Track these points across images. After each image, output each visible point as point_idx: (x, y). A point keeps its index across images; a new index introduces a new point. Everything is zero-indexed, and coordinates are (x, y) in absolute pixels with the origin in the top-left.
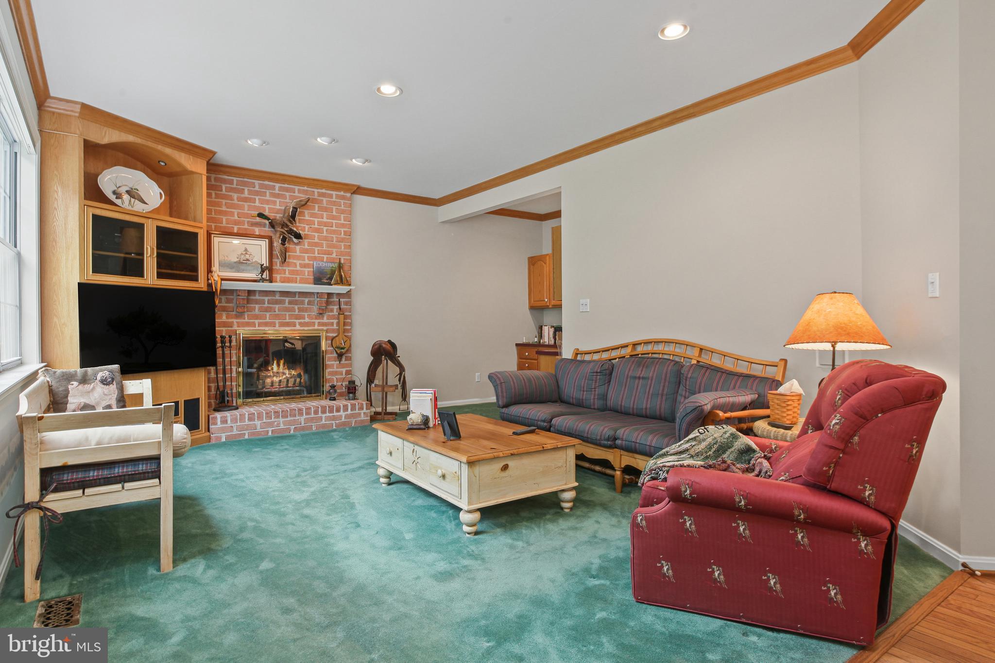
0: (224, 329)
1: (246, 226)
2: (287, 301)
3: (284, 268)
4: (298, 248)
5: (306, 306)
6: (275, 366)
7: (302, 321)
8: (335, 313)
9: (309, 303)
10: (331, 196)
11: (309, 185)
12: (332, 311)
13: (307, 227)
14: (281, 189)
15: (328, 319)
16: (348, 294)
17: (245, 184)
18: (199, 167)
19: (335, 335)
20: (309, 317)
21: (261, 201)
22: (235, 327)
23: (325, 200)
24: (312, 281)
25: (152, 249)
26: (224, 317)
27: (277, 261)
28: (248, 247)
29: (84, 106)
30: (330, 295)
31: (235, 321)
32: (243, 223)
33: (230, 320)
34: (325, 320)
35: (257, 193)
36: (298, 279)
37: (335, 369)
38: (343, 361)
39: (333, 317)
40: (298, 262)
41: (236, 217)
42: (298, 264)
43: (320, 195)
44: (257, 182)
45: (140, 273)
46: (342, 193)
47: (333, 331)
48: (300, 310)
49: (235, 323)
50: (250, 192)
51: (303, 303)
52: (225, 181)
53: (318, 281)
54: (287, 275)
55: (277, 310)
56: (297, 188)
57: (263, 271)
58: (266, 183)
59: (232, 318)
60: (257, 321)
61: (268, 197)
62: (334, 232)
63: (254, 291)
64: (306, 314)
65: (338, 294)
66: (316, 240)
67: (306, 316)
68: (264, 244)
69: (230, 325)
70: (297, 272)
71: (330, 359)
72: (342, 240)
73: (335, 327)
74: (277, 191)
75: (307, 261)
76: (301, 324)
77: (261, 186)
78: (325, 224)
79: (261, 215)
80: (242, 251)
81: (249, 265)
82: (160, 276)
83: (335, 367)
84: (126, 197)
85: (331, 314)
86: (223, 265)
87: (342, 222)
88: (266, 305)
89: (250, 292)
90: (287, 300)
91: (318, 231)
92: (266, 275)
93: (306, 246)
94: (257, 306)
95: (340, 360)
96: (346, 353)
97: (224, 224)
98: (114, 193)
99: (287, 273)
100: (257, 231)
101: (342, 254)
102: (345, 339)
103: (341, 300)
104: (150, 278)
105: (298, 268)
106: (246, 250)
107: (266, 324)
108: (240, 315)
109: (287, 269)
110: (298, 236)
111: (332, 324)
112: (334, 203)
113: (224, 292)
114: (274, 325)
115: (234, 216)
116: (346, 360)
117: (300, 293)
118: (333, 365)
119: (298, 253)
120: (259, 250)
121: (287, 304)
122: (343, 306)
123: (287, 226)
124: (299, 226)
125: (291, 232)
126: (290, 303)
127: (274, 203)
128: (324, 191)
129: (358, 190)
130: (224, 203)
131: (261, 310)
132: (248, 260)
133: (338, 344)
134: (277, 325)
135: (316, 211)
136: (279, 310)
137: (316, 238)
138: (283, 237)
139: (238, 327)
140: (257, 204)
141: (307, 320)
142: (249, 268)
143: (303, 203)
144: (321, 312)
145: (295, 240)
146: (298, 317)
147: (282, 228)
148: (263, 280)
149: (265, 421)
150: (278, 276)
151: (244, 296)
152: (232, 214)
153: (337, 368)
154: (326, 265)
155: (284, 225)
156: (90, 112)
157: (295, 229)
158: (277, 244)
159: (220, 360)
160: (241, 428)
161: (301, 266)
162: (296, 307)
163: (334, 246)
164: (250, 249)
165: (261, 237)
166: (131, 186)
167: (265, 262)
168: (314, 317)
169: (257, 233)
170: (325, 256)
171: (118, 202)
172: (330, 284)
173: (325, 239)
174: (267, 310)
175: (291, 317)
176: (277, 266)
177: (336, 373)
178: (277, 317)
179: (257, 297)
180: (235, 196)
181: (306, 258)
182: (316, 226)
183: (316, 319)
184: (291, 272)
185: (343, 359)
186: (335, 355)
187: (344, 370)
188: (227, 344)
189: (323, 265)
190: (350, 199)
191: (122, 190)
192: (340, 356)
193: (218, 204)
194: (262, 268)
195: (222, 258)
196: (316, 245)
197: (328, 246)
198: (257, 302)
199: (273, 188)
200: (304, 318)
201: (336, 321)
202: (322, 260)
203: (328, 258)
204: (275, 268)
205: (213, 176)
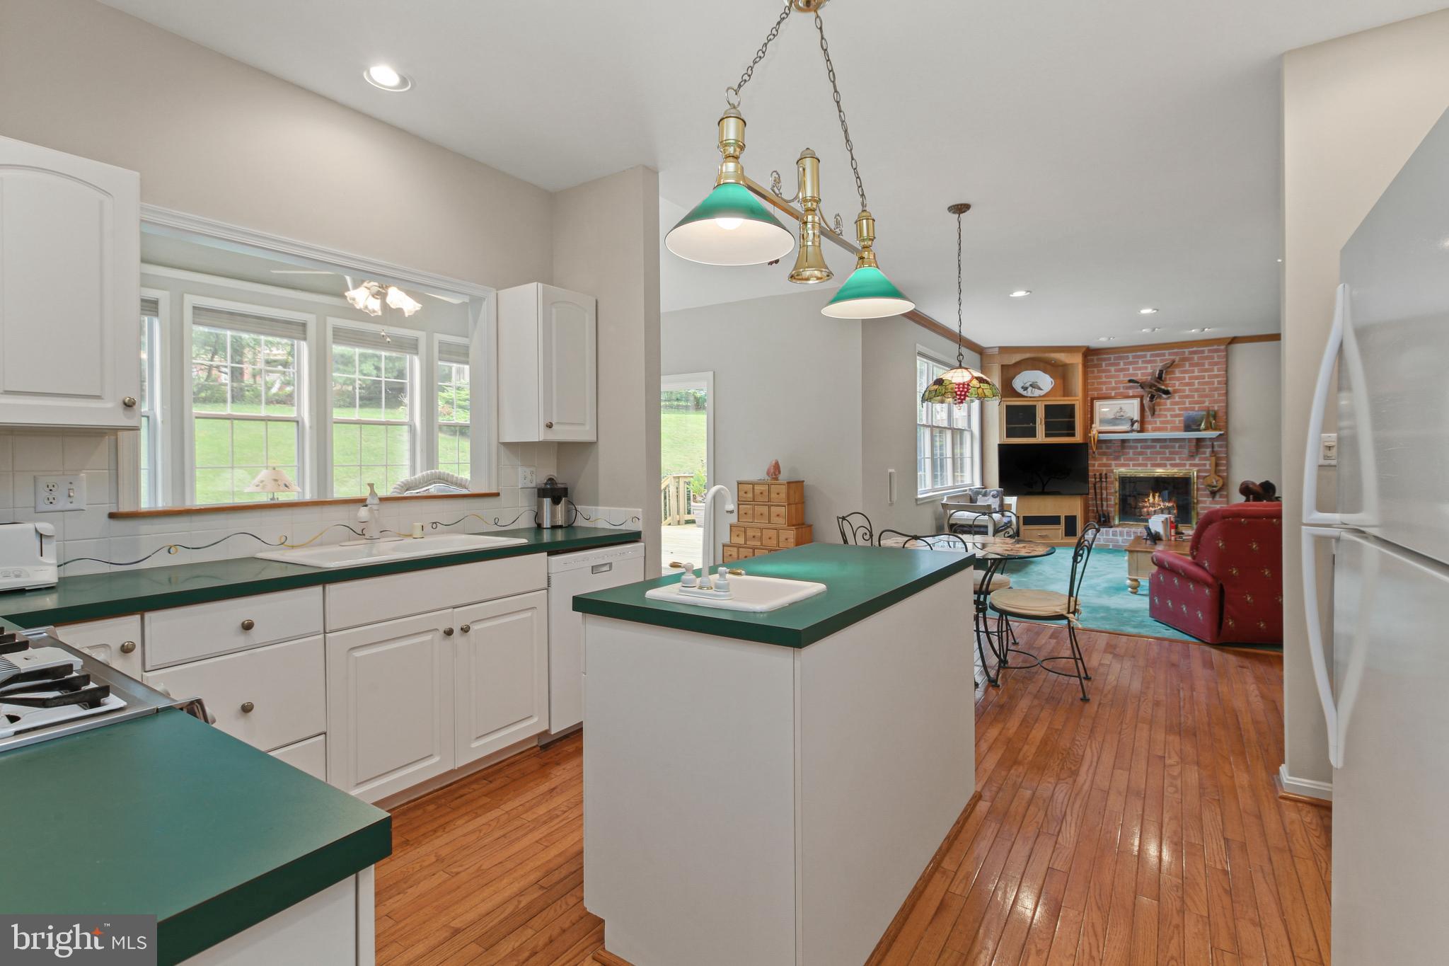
0: (1105, 468)
1: (1122, 390)
2: (1158, 447)
4: (1168, 401)
5: (1177, 450)
6: (1151, 498)
7: (1173, 462)
8: (1208, 455)
9: (1180, 447)
10: (1203, 352)
11: (1179, 348)
12: (1204, 453)
13: (1177, 383)
14: (1152, 356)
15: (1199, 461)
16: (1224, 438)
17: (1120, 358)
18: (1077, 360)
19: (1207, 474)
20: (1180, 458)
21: (1135, 369)
22: (1113, 467)
23: (1196, 357)
24: (1183, 428)
25: (1041, 420)
26: (1105, 461)
27: (1148, 413)
28: (1123, 406)
29: (1000, 348)
30: (1199, 440)
31: (1113, 462)
32: (1119, 388)
33: (1110, 462)
34: (1197, 461)
35: (1131, 363)
36: (1169, 428)
37: (1207, 505)
38: (1217, 498)
39: (1206, 459)
40: (1168, 414)
41: (1114, 385)
42: (1168, 415)
43: (1192, 353)
44: (1130, 355)
45: (1034, 435)
46: (1215, 347)
47: (1206, 471)
48: (1171, 453)
49: (1113, 464)
50: (1125, 364)
51: (1174, 447)
52: (1105, 360)
53: (1188, 428)
54: (1158, 425)
55: (1149, 454)
56: (1167, 352)
57: (1132, 425)
58: (1138, 353)
60: (1131, 463)
61: (1140, 365)
62: (1206, 383)
63: (1129, 440)
64: (1177, 456)
65: (1211, 439)
66: (1187, 393)
67: (1177, 458)
68: (1136, 402)
69: (1110, 465)
70: (1167, 422)
71: (1203, 496)
72: (1216, 389)
73: (1208, 467)
74: (1148, 358)
75: (1177, 412)
76: (1172, 465)
77: (1134, 357)
78: (1197, 378)
79: (1130, 381)
80: (1117, 409)
81: (1123, 420)
82: (1047, 435)
83: (1207, 503)
84: (1030, 389)
85: (1203, 456)
86: (1102, 422)
87: (1216, 373)
88: (1139, 450)
89: (1123, 441)
90: (1158, 445)
91: (1188, 384)
92: (1136, 426)
93: (1177, 400)
94: (1131, 451)
95: (1214, 497)
96: (1221, 489)
97: (1104, 391)
98: (1022, 388)
99: (1158, 423)
100: (1131, 393)
101: (1215, 402)
102: (1217, 478)
103: (1215, 443)
104: (1041, 437)
105: (1169, 418)
106: (1121, 409)
107: (1139, 465)
108: (1117, 458)
109: (1158, 420)
110: (1167, 392)
111: (1205, 465)
112: (1207, 358)
113: (1100, 441)
114: (1146, 465)
115: (1112, 384)
116: (1220, 497)
117: (1170, 439)
118: (1205, 502)
119: (1169, 406)
120: (1132, 408)
121: (1158, 449)
122: (1217, 449)
123: (1155, 386)
125: (1159, 390)
126: (1161, 447)
127: (1146, 368)
128: (1195, 349)
129: (1234, 340)
131: (1134, 453)
132: (1122, 416)
133: (1209, 482)
134: (1149, 466)
135: (1187, 368)
136: (1151, 454)
137: (1187, 391)
138: (1152, 395)
139: (1116, 467)
140: (1131, 371)
141: (1178, 461)
142: (1123, 422)
144: (1191, 454)
145: (1164, 396)
146: (1168, 459)
147: (1150, 388)
148: (1132, 431)
149: (1125, 538)
150: (1149, 427)
151: (1118, 444)
152: (1110, 382)
153: (1211, 503)
154: (1197, 411)
155: (1151, 386)
156: (1004, 350)
158: (1146, 401)
159: (1092, 491)
160: (1108, 540)
161: (1172, 416)
162: (1167, 451)
163: (1206, 396)
164: (1125, 408)
165: (1134, 397)
166: (1033, 380)
167: (1136, 417)
168: (1185, 458)
169: (1131, 394)
170: (1196, 406)
171: (1024, 393)
172: (1199, 430)
173: (1197, 390)
174: (1140, 454)
175: (1162, 459)
178: (1148, 459)
179: (1131, 444)
180: (1113, 369)
181: (1177, 409)
182: (1187, 380)
183: (1187, 460)
184: (1162, 422)
185: (1218, 496)
186: (1209, 493)
188: (1104, 480)
189: (1191, 413)
190: (1227, 350)
191: (1028, 385)
192: (1213, 494)
193: (1100, 377)
194: (1133, 423)
195: (1102, 417)
196: (1187, 397)
197: (1200, 396)
198: (1131, 448)
199: (1145, 356)
200: (1175, 460)
201: (1208, 462)
202: (1193, 409)
203: (1199, 407)
204: (1146, 420)
205: (1095, 358)
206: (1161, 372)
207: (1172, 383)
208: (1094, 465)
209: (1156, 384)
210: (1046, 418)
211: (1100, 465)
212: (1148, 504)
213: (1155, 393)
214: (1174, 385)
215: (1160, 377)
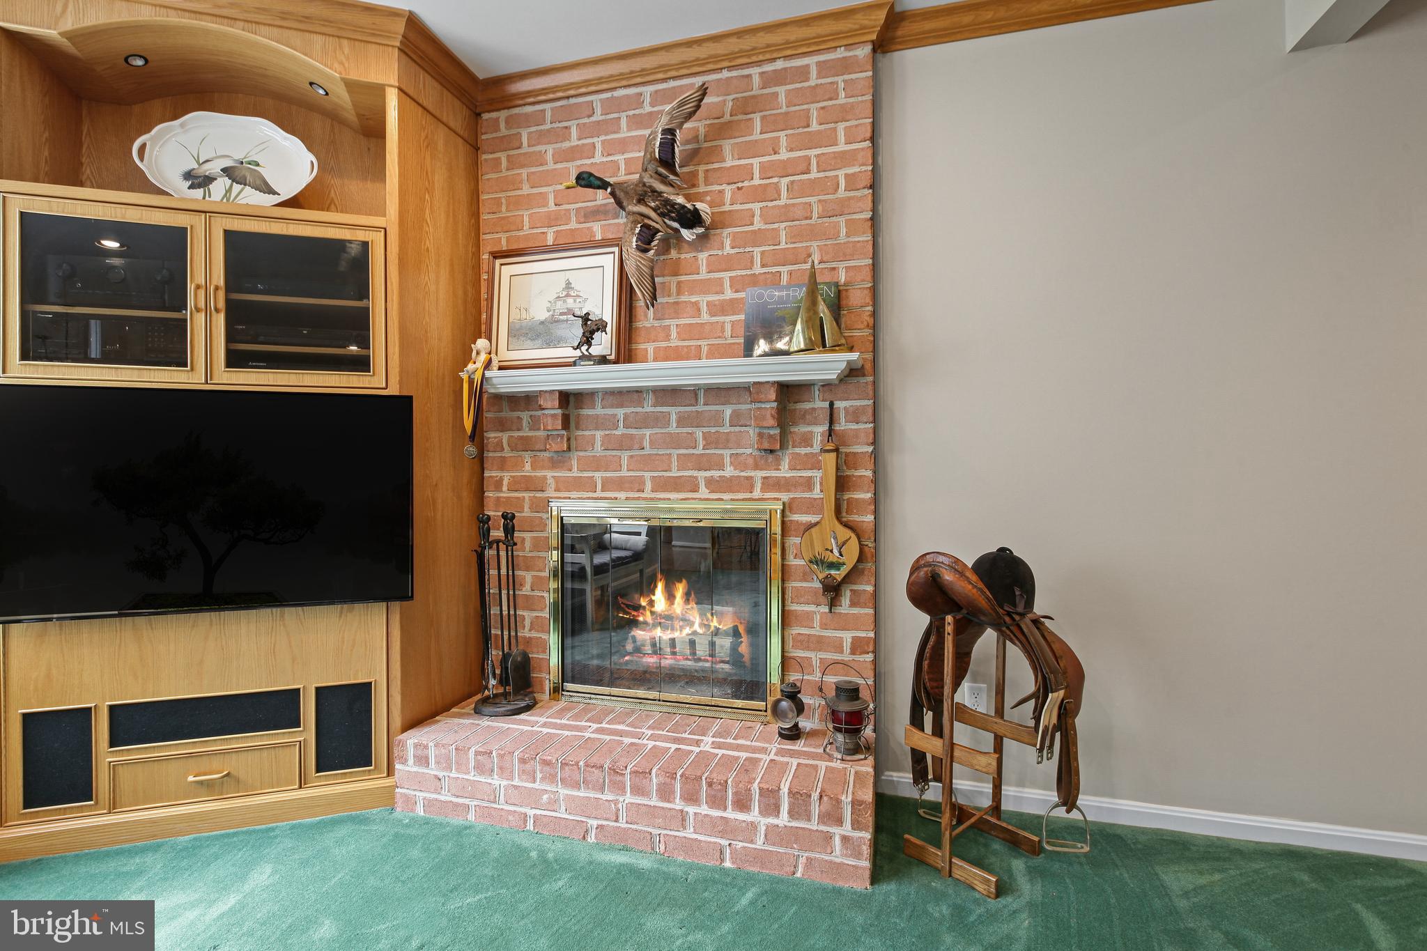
0: (527, 495)
1: (573, 225)
2: (674, 417)
3: (667, 322)
4: (703, 256)
5: (726, 429)
6: (660, 599)
7: (716, 474)
9: (736, 420)
10: (803, 74)
12: (807, 440)
13: (728, 190)
15: (792, 468)
16: (858, 380)
17: (572, 113)
18: (381, 68)
19: (813, 519)
20: (737, 461)
22: (550, 493)
24: (741, 350)
25: (212, 292)
26: (528, 467)
28: (572, 276)
30: (789, 390)
31: (549, 474)
33: (539, 474)
34: (785, 471)
35: (599, 128)
36: (703, 348)
37: (816, 631)
38: (845, 606)
39: (809, 462)
40: (703, 300)
42: (703, 305)
43: (772, 80)
46: (840, 54)
47: (812, 506)
48: (710, 442)
49: (550, 481)
50: (585, 132)
51: (717, 420)
52: (527, 121)
54: (673, 339)
55: (646, 444)
59: (543, 468)
60: (597, 476)
62: (813, 188)
63: (592, 394)
64: (727, 453)
65: (824, 385)
66: (758, 224)
67: (727, 460)
68: (609, 262)
70: (698, 330)
71: (800, 596)
72: (841, 208)
73: (815, 493)
75: (729, 294)
76: (713, 485)
78: (785, 169)
79: (587, 180)
80: (558, 288)
82: (235, 360)
83: (817, 623)
84: (221, 184)
85: (803, 451)
86: (518, 333)
87: (843, 149)
88: (620, 430)
89: (568, 398)
90: (674, 412)
91: (760, 194)
92: (603, 344)
93: (728, 250)
94: (597, 435)
95: (833, 604)
96: (855, 576)
97: (526, 230)
98: (188, 175)
99: (674, 334)
100: (598, 230)
101: (842, 253)
102: (844, 533)
103: (838, 404)
105: (705, 317)
106: (568, 286)
107: (620, 485)
108: (557, 460)
109: (673, 322)
110: (691, 219)
111: (808, 484)
112: (814, 94)
114: (638, 486)
115: (546, 205)
116: (853, 604)
117: (708, 390)
118: (809, 616)
119: (703, 275)
120: (595, 282)
121: (673, 428)
122: (842, 425)
123: (656, 194)
124: (707, 193)
125: (668, 209)
126: (682, 421)
128: (781, 63)
129: (893, 29)
130: (525, 176)
131: (607, 444)
133: (818, 548)
134: (648, 486)
135: (756, 136)
136: (652, 444)
137: (757, 219)
138: (645, 226)
139: (557, 490)
141: (729, 471)
142: (566, 331)
143: (689, 107)
144: (766, 445)
145: (687, 234)
146: (702, 463)
147: (641, 201)
149: (516, 782)
150: (647, 348)
151: (552, 410)
152: (542, 199)
153: (824, 626)
154: (778, 294)
155: (644, 194)
157: (680, 200)
161: (713, 308)
162: (699, 434)
163: (813, 234)
165: (602, 245)
166: (239, 156)
167: (605, 308)
168: (750, 461)
169: (599, 237)
170: (784, 270)
172: (788, 354)
173: (785, 214)
174: (624, 444)
175: (684, 462)
176: (646, 319)
177: (819, 644)
178: (646, 462)
179: (599, 411)
180: (549, 150)
181: (727, 284)
182: (757, 181)
183: (757, 467)
184: (689, 332)
185: (846, 600)
186: (817, 585)
187: (847, 637)
189: (769, 296)
190: (868, 65)
191: (214, 168)
192: (833, 591)
193: (515, 184)
194: (591, 328)
195: (515, 315)
196: (756, 238)
197: (795, 236)
198: (599, 424)
199: (638, 101)
200: (721, 467)
201: (817, 474)
202: (775, 280)
203: (790, 273)
204: (639, 324)
205: (503, 115)
207: (713, 192)
208: (498, 485)
209: (660, 187)
210: (229, 288)
211: (515, 485)
212: (648, 617)
213: (656, 222)
214: (716, 202)
215: (666, 161)
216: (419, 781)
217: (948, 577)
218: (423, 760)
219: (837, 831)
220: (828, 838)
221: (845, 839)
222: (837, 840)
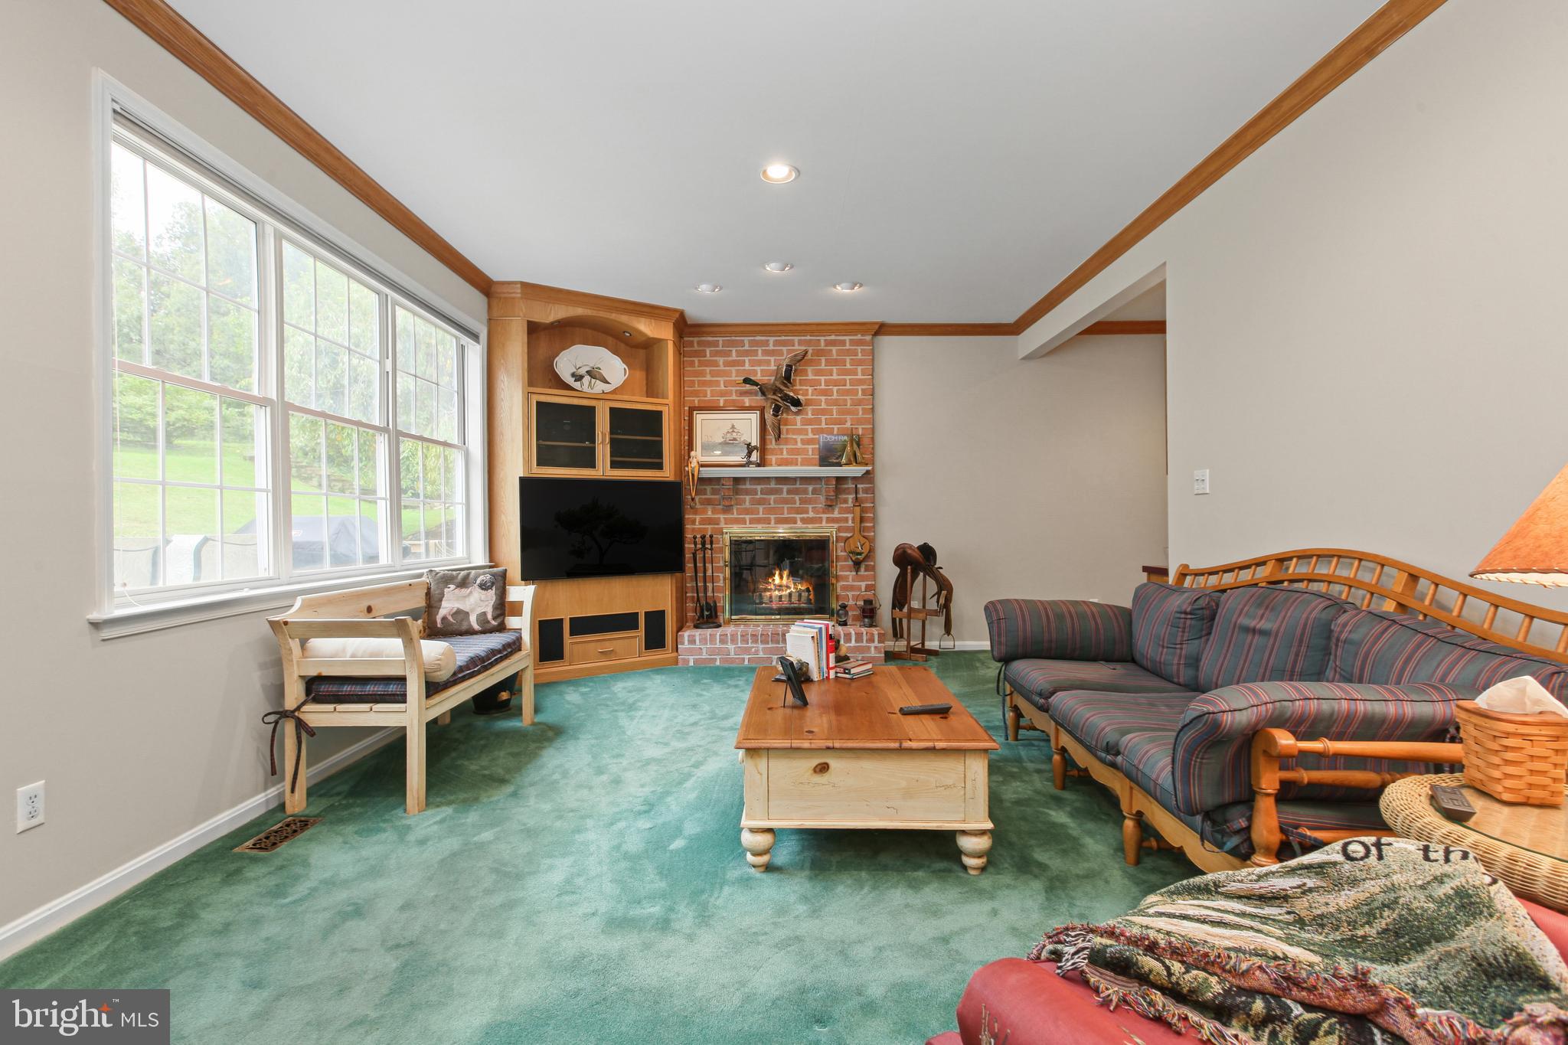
0: (709, 527)
1: (734, 397)
2: (785, 490)
3: (781, 447)
4: (799, 418)
5: (810, 496)
6: (777, 578)
7: (805, 516)
8: (850, 504)
9: (814, 492)
10: (843, 343)
11: (812, 333)
12: (846, 501)
13: (810, 389)
14: (776, 343)
15: (840, 513)
16: (868, 476)
17: (733, 344)
18: (664, 332)
19: (849, 535)
20: (815, 510)
21: (753, 363)
22: (722, 525)
23: (834, 349)
24: (818, 462)
25: (604, 435)
26: (710, 513)
27: (771, 437)
28: (735, 423)
29: (525, 285)
30: (840, 480)
31: (722, 516)
32: (730, 393)
33: (717, 516)
34: (836, 515)
35: (747, 353)
36: (799, 460)
37: (850, 583)
38: (862, 572)
39: (847, 510)
40: (799, 438)
41: (722, 387)
42: (799, 440)
43: (829, 343)
44: (746, 339)
45: (592, 465)
46: (859, 337)
47: (847, 529)
48: (802, 501)
49: (722, 520)
50: (739, 354)
51: (805, 492)
52: (710, 343)
53: (824, 461)
54: (785, 455)
55: (772, 502)
56: (796, 339)
57: (749, 454)
58: (758, 338)
59: (718, 513)
60: (747, 517)
61: (760, 357)
62: (847, 392)
63: (744, 479)
64: (810, 506)
65: (854, 478)
66: (823, 406)
67: (810, 510)
68: (754, 417)
69: (716, 522)
70: (796, 452)
71: (843, 568)
72: (859, 403)
73: (850, 523)
74: (771, 347)
75: (811, 436)
76: (803, 520)
77: (752, 343)
78: (836, 383)
79: (747, 381)
80: (728, 427)
81: (736, 445)
82: (614, 465)
83: (850, 579)
84: (587, 379)
85: (844, 506)
86: (708, 448)
87: (860, 376)
88: (759, 496)
89: (737, 480)
90: (785, 488)
91: (825, 393)
92: (755, 456)
93: (810, 416)
94: (748, 498)
95: (857, 571)
96: (867, 558)
97: (709, 397)
98: (573, 375)
99: (785, 452)
100: (747, 401)
101: (860, 421)
102: (863, 540)
103: (859, 486)
104: (603, 469)
105: (799, 445)
106: (733, 427)
107: (759, 521)
108: (727, 509)
109: (785, 447)
110: (797, 403)
111: (846, 520)
112: (848, 352)
113: (703, 481)
114: (767, 521)
115: (719, 386)
116: (866, 570)
117: (801, 478)
118: (847, 577)
119: (799, 426)
120: (748, 426)
121: (785, 495)
122: (861, 495)
123: (781, 391)
124: (800, 390)
125: (786, 398)
126: (789, 492)
127: (768, 363)
128: (833, 337)
129: (882, 329)
130: (708, 371)
131: (753, 502)
132: (735, 439)
133: (852, 547)
134: (773, 522)
135: (823, 367)
136: (775, 502)
137: (823, 403)
138: (776, 405)
139: (726, 524)
140: (747, 367)
141: (811, 515)
142: (737, 449)
143: (799, 358)
144: (829, 503)
145: (793, 409)
146: (799, 511)
147: (774, 394)
148: (749, 464)
149: (739, 645)
150: (773, 458)
151: (729, 485)
152: (717, 383)
153: (853, 580)
154: (835, 438)
156: (533, 291)
157: (792, 394)
158: (769, 414)
159: (689, 565)
160: (712, 652)
161: (804, 442)
162: (797, 498)
163: (848, 413)
164: (738, 425)
165: (750, 409)
166: (592, 365)
167: (755, 441)
168: (821, 510)
169: (747, 405)
170: (836, 427)
171: (577, 385)
172: (839, 465)
173: (836, 403)
174: (760, 502)
175: (790, 511)
176: (772, 445)
177: (852, 588)
178: (773, 511)
179: (748, 486)
180: (721, 360)
181: (810, 431)
182: (823, 387)
183: (824, 513)
184: (791, 452)
185: (862, 569)
186: (851, 563)
187: (863, 584)
188: (709, 546)
189: (831, 438)
190: (872, 343)
191: (582, 371)
192: (857, 565)
193: (702, 374)
194: (750, 449)
195: (705, 439)
196: (823, 412)
197: (840, 412)
198: (747, 492)
199: (767, 343)
200: (807, 513)
201: (850, 516)
202: (830, 432)
203: (838, 428)
204: (768, 447)
205: (696, 339)
206: (789, 367)
207: (802, 390)
208: (693, 522)
209: (784, 388)
210: (611, 433)
211: (703, 522)
212: (770, 586)
213: (781, 403)
214: (806, 393)
215: (787, 377)
216: (691, 652)
217: (909, 551)
218: (692, 641)
219: (872, 645)
220: (869, 648)
221: (876, 647)
222: (873, 649)
